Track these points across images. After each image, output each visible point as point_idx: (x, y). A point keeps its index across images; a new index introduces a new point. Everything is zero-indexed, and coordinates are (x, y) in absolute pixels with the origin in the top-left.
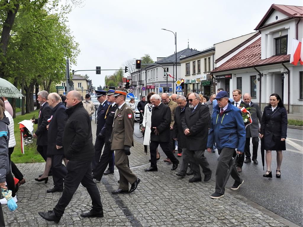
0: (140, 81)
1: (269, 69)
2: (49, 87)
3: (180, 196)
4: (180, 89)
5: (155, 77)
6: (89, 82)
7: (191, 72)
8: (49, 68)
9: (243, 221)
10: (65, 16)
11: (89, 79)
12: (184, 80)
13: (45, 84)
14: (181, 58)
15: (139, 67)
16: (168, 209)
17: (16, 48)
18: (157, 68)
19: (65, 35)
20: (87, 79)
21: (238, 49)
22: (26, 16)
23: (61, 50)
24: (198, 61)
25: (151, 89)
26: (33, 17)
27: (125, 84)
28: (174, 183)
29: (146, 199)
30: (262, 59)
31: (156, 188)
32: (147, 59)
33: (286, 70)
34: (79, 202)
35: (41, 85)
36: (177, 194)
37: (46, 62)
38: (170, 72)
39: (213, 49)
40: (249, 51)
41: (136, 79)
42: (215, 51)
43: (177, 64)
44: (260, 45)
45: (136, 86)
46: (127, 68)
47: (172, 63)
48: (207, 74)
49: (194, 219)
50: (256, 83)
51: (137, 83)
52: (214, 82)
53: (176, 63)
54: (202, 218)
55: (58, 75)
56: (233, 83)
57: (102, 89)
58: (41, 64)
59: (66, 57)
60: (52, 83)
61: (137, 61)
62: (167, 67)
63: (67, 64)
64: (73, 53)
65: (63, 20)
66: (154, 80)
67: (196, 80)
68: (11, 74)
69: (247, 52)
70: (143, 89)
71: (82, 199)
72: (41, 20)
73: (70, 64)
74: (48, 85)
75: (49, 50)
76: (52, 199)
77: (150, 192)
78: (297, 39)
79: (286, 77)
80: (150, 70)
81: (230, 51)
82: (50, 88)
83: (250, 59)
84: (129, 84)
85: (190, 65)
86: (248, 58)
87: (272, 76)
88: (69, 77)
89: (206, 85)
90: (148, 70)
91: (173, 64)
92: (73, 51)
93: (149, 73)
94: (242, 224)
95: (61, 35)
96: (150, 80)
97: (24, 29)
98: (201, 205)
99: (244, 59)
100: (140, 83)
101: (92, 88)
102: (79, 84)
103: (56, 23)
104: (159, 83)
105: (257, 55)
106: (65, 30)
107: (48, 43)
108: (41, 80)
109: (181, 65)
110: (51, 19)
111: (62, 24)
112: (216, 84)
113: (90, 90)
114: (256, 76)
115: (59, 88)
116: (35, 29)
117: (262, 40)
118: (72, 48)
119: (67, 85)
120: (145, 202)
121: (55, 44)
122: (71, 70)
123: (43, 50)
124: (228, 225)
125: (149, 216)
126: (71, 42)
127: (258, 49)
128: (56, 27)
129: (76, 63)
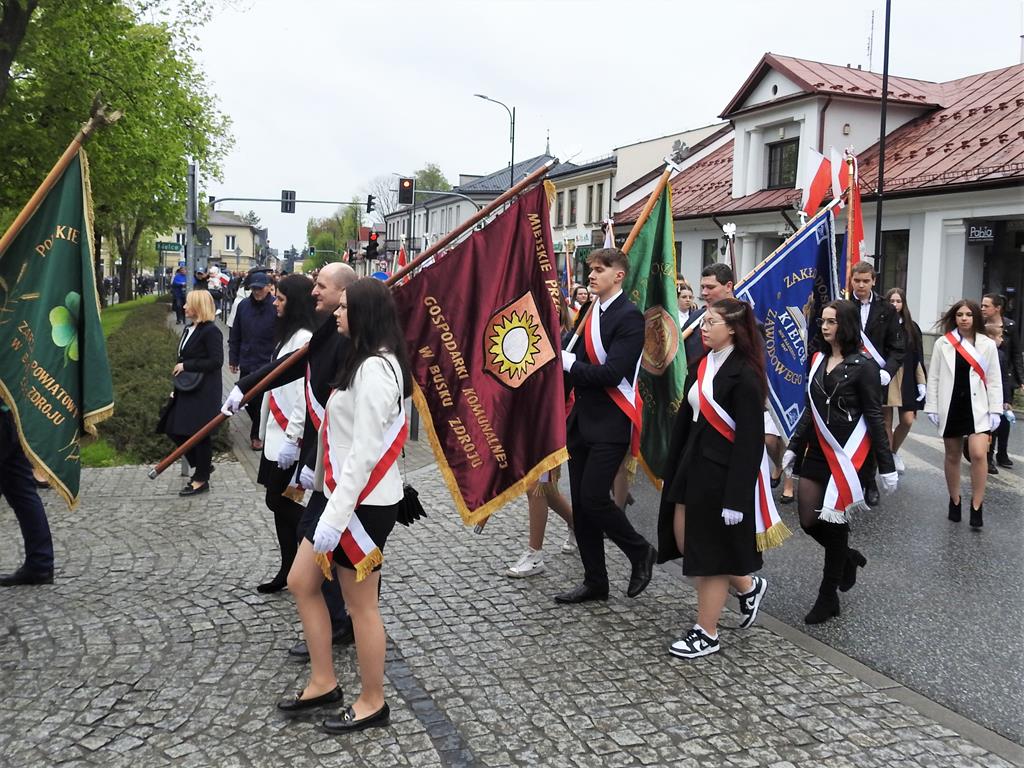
0: (409, 239)
1: (751, 223)
2: (134, 243)
3: (499, 558)
6: (262, 234)
8: (134, 185)
9: (654, 618)
10: (190, 31)
11: (259, 224)
13: (123, 234)
15: (408, 198)
16: (464, 591)
17: (30, 118)
18: (458, 204)
19: (188, 90)
20: (255, 226)
22: (64, 23)
23: (174, 134)
24: (571, 191)
26: (89, 28)
27: (366, 244)
29: (406, 567)
30: (734, 196)
32: (432, 177)
33: (792, 230)
34: (213, 577)
35: (108, 236)
36: (491, 552)
37: (126, 166)
39: (612, 162)
40: (701, 173)
41: (398, 234)
42: (617, 166)
44: (730, 160)
46: (373, 201)
47: (501, 193)
48: (594, 228)
49: (530, 616)
51: (402, 243)
54: (553, 612)
55: (165, 208)
57: (299, 256)
59: (191, 157)
60: (144, 231)
61: (402, 181)
63: (190, 178)
64: (214, 146)
65: (183, 44)
67: (563, 242)
68: (10, 198)
69: (698, 175)
72: (113, 38)
73: (198, 177)
74: (130, 238)
75: (138, 131)
78: (821, 150)
80: (439, 210)
82: (136, 247)
83: (704, 195)
84: (378, 245)
86: (699, 192)
87: (756, 242)
88: (194, 217)
90: (431, 208)
92: (212, 140)
93: (436, 217)
95: (178, 88)
97: (56, 61)
98: (552, 579)
99: (690, 193)
100: (409, 246)
101: (269, 253)
102: (228, 238)
103: (162, 53)
105: (722, 186)
106: (189, 76)
107: (133, 109)
108: (110, 221)
110: (145, 40)
111: (181, 55)
113: (263, 258)
114: (717, 240)
115: (166, 247)
116: (95, 64)
117: (735, 147)
118: (209, 129)
119: (191, 241)
120: (404, 574)
121: (158, 113)
122: (203, 195)
123: (117, 130)
124: (616, 628)
125: (412, 611)
126: (206, 112)
127: (724, 169)
128: (161, 64)
129: (221, 175)
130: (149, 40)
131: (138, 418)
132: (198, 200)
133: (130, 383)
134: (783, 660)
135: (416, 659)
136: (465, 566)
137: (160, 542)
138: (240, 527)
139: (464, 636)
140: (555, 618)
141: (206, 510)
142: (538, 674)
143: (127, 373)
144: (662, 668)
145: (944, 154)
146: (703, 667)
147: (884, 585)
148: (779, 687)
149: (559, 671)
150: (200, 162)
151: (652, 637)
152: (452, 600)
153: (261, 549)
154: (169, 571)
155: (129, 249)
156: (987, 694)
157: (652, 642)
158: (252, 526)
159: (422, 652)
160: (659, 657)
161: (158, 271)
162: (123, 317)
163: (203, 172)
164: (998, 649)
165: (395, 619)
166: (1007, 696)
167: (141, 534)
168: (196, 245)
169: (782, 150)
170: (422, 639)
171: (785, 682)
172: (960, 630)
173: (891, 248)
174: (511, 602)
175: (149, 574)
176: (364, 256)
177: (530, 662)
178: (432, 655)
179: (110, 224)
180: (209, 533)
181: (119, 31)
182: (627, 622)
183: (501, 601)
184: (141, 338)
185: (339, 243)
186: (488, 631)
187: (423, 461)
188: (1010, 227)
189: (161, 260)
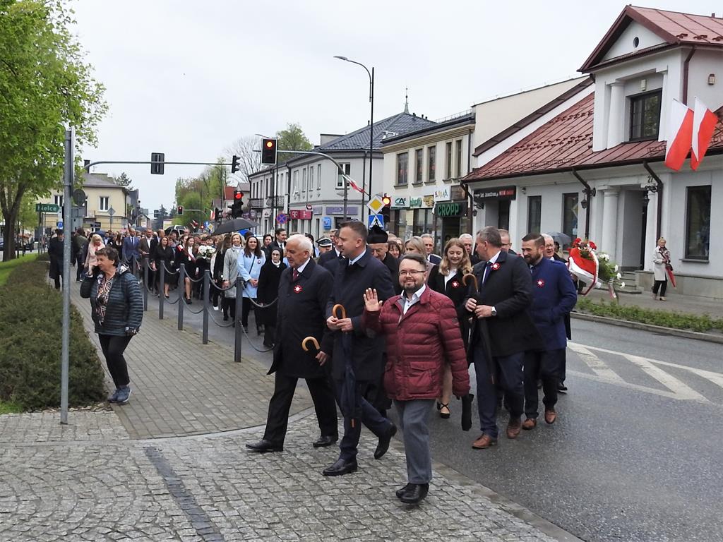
0: (272, 197)
1: (612, 178)
2: (16, 205)
4: (379, 223)
5: (315, 189)
6: (132, 195)
7: (411, 178)
8: (16, 151)
11: (130, 185)
12: (389, 198)
13: (6, 197)
14: (385, 137)
15: (271, 158)
18: (319, 163)
19: (65, 61)
20: (127, 187)
21: (535, 120)
23: (54, 101)
24: (430, 148)
25: (303, 221)
27: (231, 203)
29: (271, 514)
30: (594, 149)
32: (293, 137)
33: (655, 182)
34: (90, 520)
37: (8, 134)
38: (355, 176)
39: (470, 119)
41: (262, 193)
42: (475, 123)
43: (373, 155)
44: (590, 113)
45: (260, 210)
46: (238, 161)
47: (361, 151)
48: (453, 184)
50: (577, 213)
51: (265, 201)
52: (469, 206)
53: (371, 152)
55: (44, 172)
56: (518, 211)
57: (168, 215)
59: (68, 123)
60: (25, 193)
61: (265, 142)
62: (347, 161)
63: (67, 143)
64: (88, 112)
65: (59, 17)
66: (311, 196)
67: (423, 198)
70: (281, 218)
71: (98, 514)
73: (75, 142)
74: (13, 200)
75: (18, 100)
76: (16, 514)
78: (685, 101)
79: (653, 198)
80: (301, 169)
81: (514, 126)
83: (564, 149)
84: (243, 204)
85: (407, 158)
86: (559, 146)
87: (618, 195)
88: (71, 180)
89: (448, 214)
90: (293, 167)
91: (363, 155)
92: (86, 107)
93: (298, 175)
95: (55, 59)
96: (299, 195)
99: (550, 147)
100: (273, 204)
101: (140, 213)
102: (102, 199)
103: (40, 26)
104: (322, 206)
105: (583, 140)
106: (66, 47)
107: (14, 79)
109: (383, 158)
111: (58, 28)
112: (476, 211)
113: (134, 217)
114: (577, 194)
115: (45, 209)
117: (596, 100)
118: (84, 97)
119: (68, 202)
120: (269, 521)
121: (37, 83)
122: (79, 159)
126: (81, 80)
127: (584, 123)
128: (39, 37)
129: (95, 139)
130: (29, 15)
131: (21, 369)
132: (74, 164)
133: (14, 336)
137: (41, 486)
138: (114, 473)
141: (83, 457)
143: (11, 327)
150: (76, 128)
153: (134, 494)
154: (51, 513)
155: (12, 210)
158: (126, 472)
161: (38, 232)
162: (7, 274)
163: (79, 137)
167: (24, 478)
168: (72, 206)
169: (644, 103)
175: (31, 516)
176: (229, 214)
180: (86, 478)
184: (23, 294)
185: (206, 203)
189: (41, 221)
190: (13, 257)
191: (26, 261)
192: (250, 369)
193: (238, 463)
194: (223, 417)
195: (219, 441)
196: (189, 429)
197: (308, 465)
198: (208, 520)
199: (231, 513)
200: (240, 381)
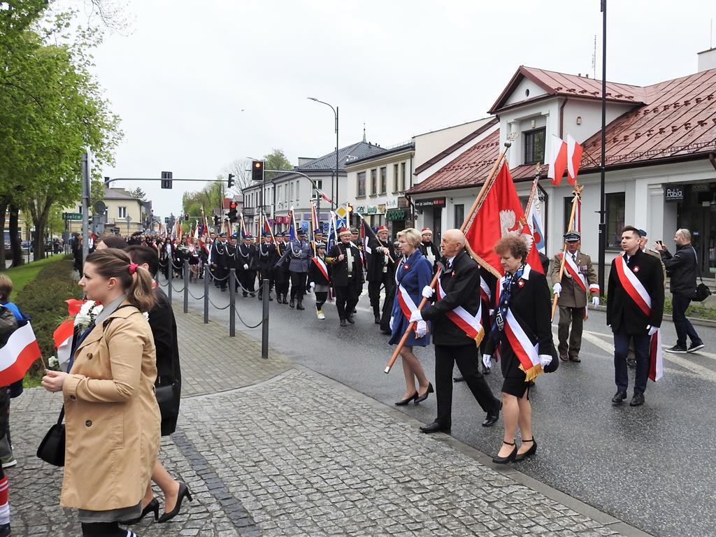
0: (261, 206)
2: (45, 214)
3: (329, 444)
5: (294, 200)
6: (146, 205)
8: (43, 170)
10: (87, 51)
11: (144, 198)
12: (352, 207)
13: (36, 207)
14: (348, 160)
15: (259, 176)
16: (302, 470)
18: (297, 180)
19: (85, 96)
20: (141, 199)
23: (75, 130)
24: (382, 169)
25: (286, 225)
26: (3, 48)
27: (228, 211)
28: (318, 417)
29: (258, 454)
31: (282, 429)
32: (278, 160)
35: (24, 210)
36: (322, 439)
37: (36, 155)
39: (412, 147)
41: (253, 203)
43: (340, 174)
45: (251, 217)
47: (330, 171)
49: (351, 486)
52: (412, 213)
54: (368, 482)
55: (69, 187)
56: (447, 216)
58: (23, 161)
60: (52, 205)
61: (254, 163)
62: (319, 178)
64: (107, 138)
67: (377, 207)
72: (23, 56)
74: (42, 210)
75: (45, 128)
77: (267, 439)
78: (561, 136)
80: (283, 184)
82: (47, 217)
85: (365, 176)
89: (396, 218)
90: (278, 183)
91: (331, 174)
92: (105, 134)
93: (281, 190)
94: (441, 487)
95: (77, 95)
96: (282, 205)
98: (368, 458)
100: (262, 212)
101: (153, 220)
102: (120, 209)
103: (64, 68)
104: (301, 213)
106: (86, 85)
107: (40, 111)
108: (25, 198)
109: (347, 176)
110: (49, 58)
111: (79, 69)
113: (148, 223)
115: (71, 217)
116: (9, 77)
117: (501, 135)
118: (103, 125)
120: (256, 460)
121: (62, 114)
123: (28, 127)
124: (415, 491)
125: (262, 488)
126: (100, 113)
127: (493, 151)
128: (63, 77)
129: (113, 161)
130: (53, 58)
131: (47, 350)
132: (92, 180)
133: (41, 322)
134: (537, 508)
135: (265, 523)
136: (303, 452)
139: (302, 504)
140: (371, 486)
142: (357, 529)
143: (39, 315)
144: (448, 519)
145: (647, 138)
146: (478, 516)
147: (608, 449)
148: (534, 527)
149: (372, 526)
151: (443, 497)
152: (293, 477)
155: (41, 219)
156: (680, 523)
157: (442, 500)
159: (269, 518)
160: (446, 511)
161: (65, 235)
162: (37, 271)
163: (99, 158)
164: (688, 491)
165: (249, 494)
166: (693, 524)
168: (94, 215)
169: (534, 137)
170: (269, 509)
171: (537, 524)
172: (662, 479)
173: (612, 206)
174: (338, 477)
177: (352, 521)
178: (277, 520)
179: (25, 200)
181: (28, 51)
182: (424, 487)
183: (330, 476)
184: (50, 288)
185: (208, 211)
186: (320, 499)
187: (271, 374)
188: (694, 189)
189: (67, 227)
190: (43, 257)
191: (54, 261)
192: (242, 341)
193: (231, 416)
194: (219, 381)
195: (217, 400)
196: (192, 392)
197: (288, 414)
198: (206, 463)
199: (225, 456)
200: (233, 352)
